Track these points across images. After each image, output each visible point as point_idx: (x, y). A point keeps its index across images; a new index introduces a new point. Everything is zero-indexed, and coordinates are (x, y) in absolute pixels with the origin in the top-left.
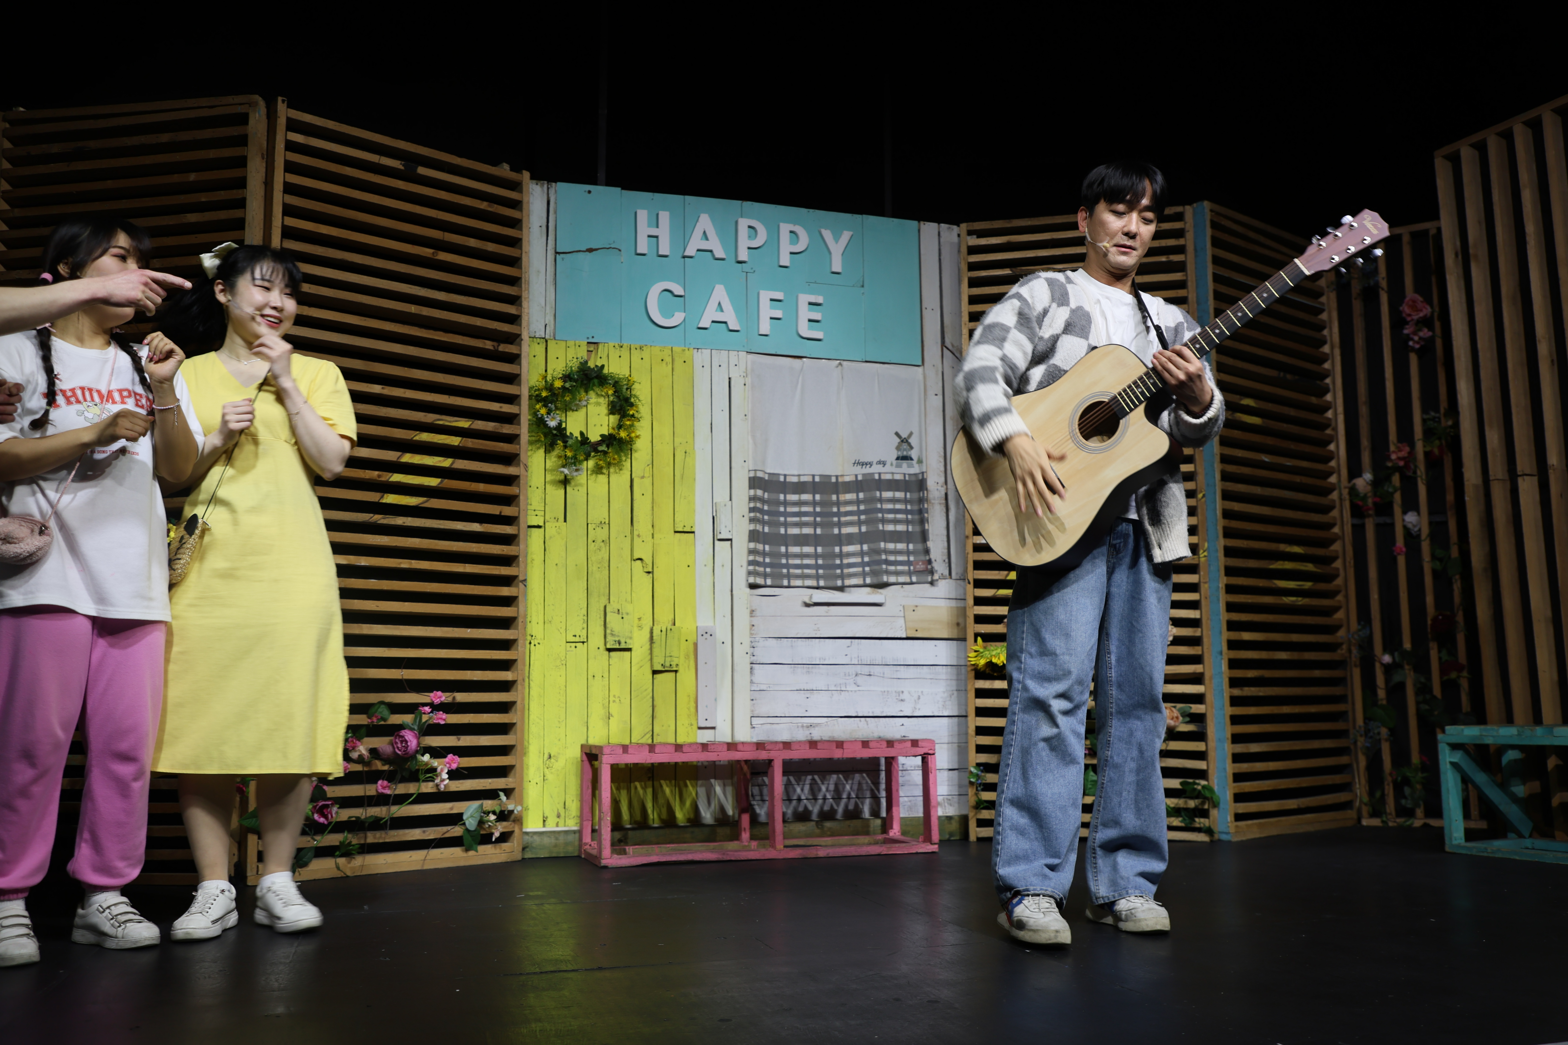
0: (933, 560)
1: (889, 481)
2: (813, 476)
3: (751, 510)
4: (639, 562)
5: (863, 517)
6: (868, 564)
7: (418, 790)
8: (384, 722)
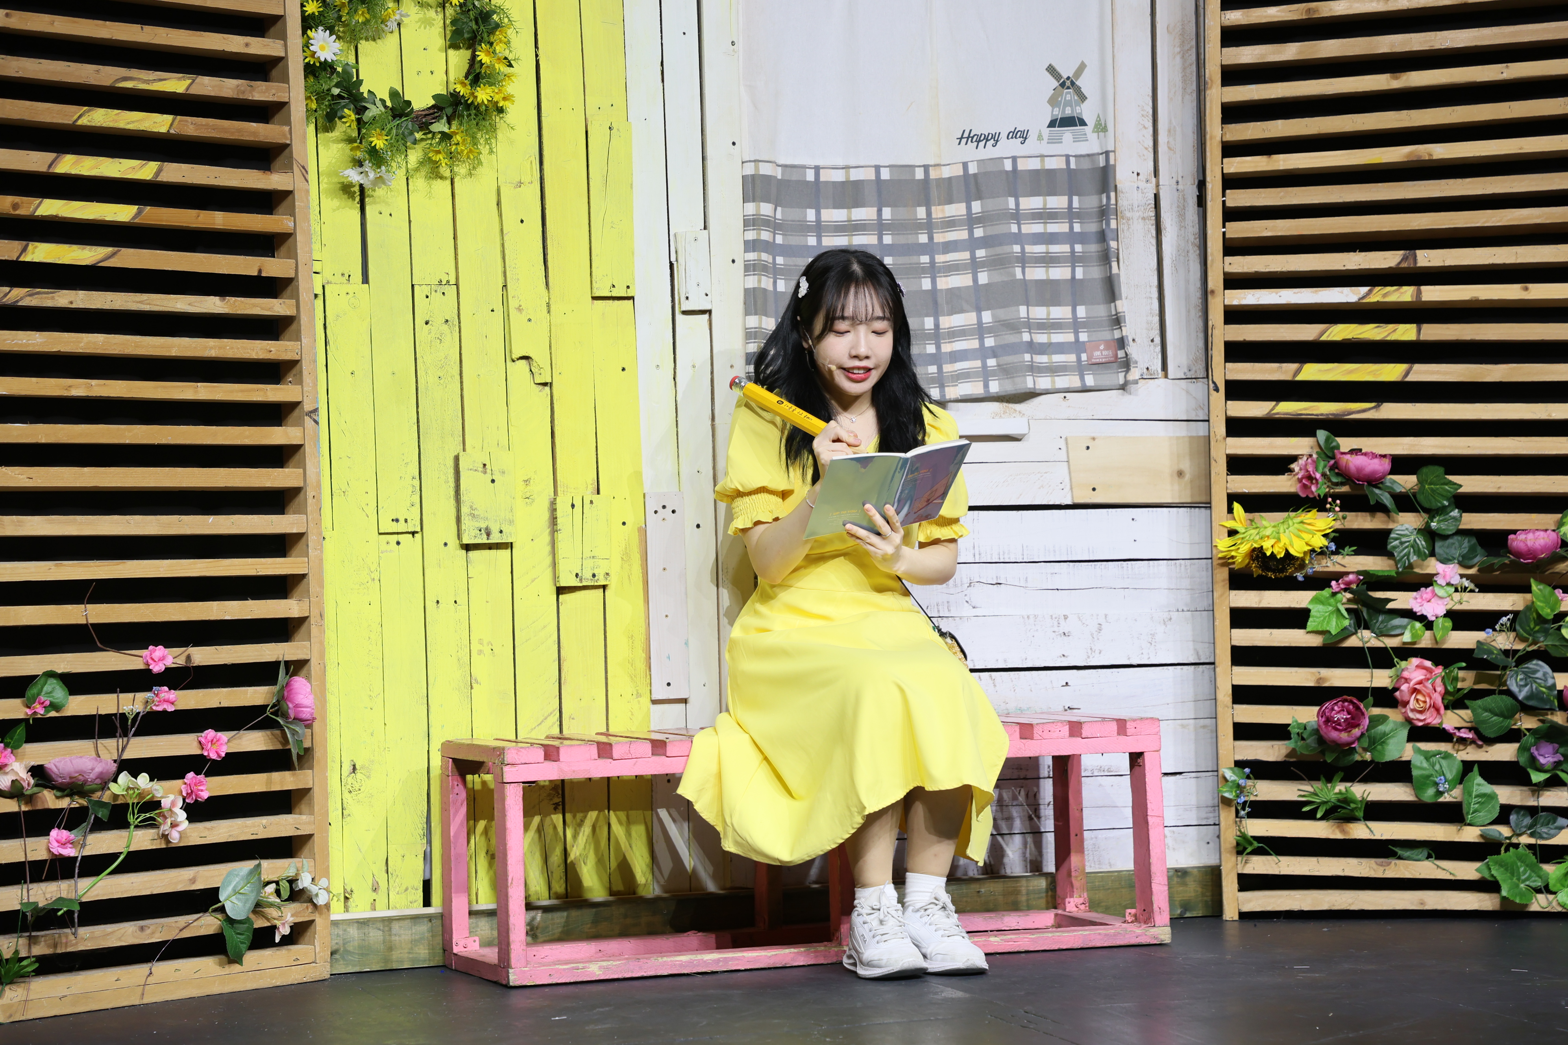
0: (1130, 340)
1: (1036, 172)
2: (877, 168)
3: (751, 246)
4: (524, 362)
5: (981, 253)
6: (994, 352)
7: (128, 847)
8: (57, 711)
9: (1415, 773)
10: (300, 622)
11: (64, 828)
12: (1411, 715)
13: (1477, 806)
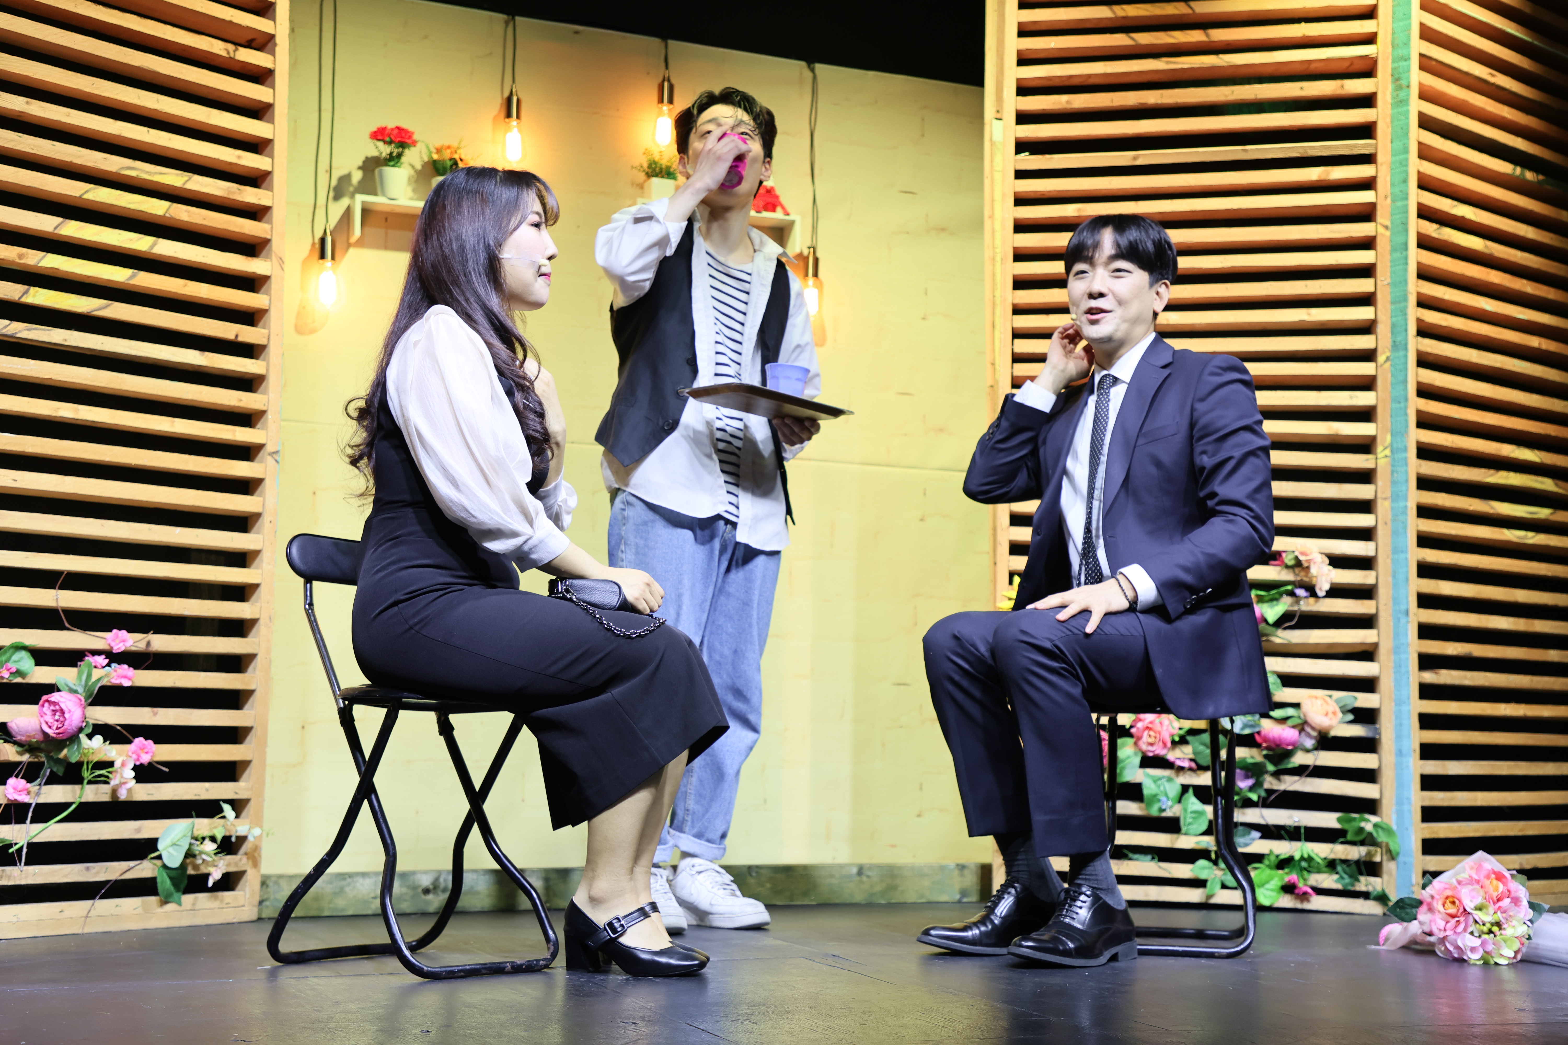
7: (80, 797)
8: (24, 678)
9: (1146, 792)
10: (253, 622)
11: (22, 778)
12: (1144, 747)
13: (1191, 820)
